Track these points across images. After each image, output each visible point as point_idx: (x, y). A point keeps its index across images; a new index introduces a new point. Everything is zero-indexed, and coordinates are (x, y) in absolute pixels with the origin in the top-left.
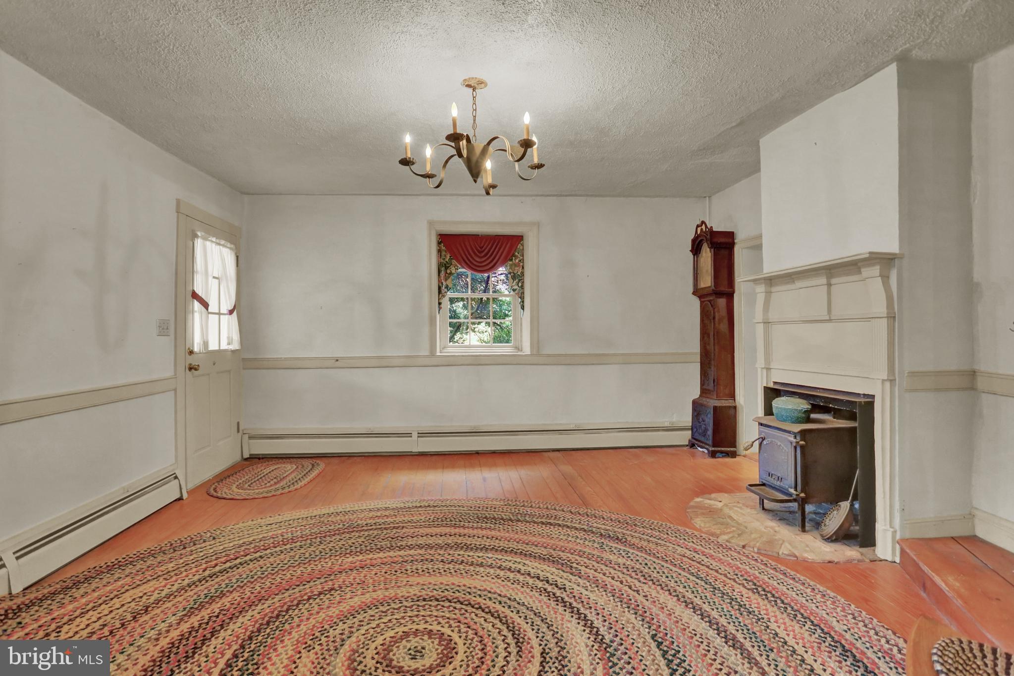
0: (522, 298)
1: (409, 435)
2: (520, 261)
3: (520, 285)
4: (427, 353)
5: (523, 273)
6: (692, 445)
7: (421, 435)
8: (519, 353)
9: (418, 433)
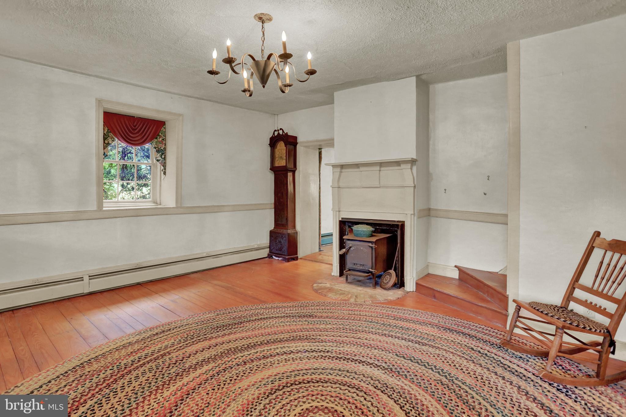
0: (164, 165)
1: (81, 279)
2: (163, 139)
3: (163, 157)
4: (95, 208)
5: (165, 149)
6: (270, 256)
7: (91, 277)
8: (159, 206)
9: (89, 276)
